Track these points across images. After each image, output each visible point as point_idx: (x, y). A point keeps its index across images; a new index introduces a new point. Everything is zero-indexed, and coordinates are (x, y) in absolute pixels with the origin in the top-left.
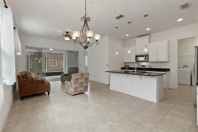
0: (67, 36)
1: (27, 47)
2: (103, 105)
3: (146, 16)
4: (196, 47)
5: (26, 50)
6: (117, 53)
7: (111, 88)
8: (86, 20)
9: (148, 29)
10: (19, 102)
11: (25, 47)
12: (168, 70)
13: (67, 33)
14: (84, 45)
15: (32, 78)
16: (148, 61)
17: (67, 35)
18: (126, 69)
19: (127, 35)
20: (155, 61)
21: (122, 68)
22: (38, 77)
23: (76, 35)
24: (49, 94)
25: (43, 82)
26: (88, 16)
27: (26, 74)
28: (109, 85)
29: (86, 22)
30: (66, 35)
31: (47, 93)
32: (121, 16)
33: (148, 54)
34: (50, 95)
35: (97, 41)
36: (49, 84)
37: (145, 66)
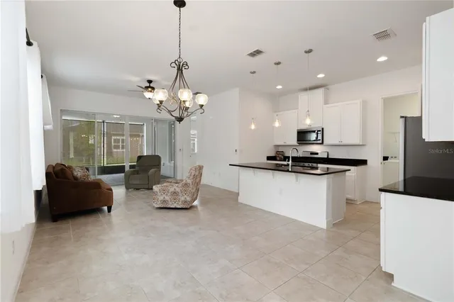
0: (150, 89)
1: (63, 112)
2: (218, 231)
3: (310, 51)
4: (402, 117)
5: (61, 117)
6: (253, 127)
7: (241, 199)
8: (180, 68)
9: (321, 76)
10: (49, 226)
11: (59, 111)
12: (364, 162)
13: (150, 82)
14: (177, 114)
15: (76, 178)
16: (322, 143)
17: (150, 87)
18: (278, 158)
19: (279, 87)
20: (336, 142)
21: (269, 158)
22: (88, 175)
23: (159, 95)
24: (109, 210)
25: (97, 185)
26: (184, 59)
27: (62, 170)
28: (238, 194)
29: (180, 70)
30: (147, 88)
31: (105, 208)
32: (258, 52)
33: (323, 129)
34: (112, 213)
35: (202, 106)
36: (111, 190)
37: (317, 154)
